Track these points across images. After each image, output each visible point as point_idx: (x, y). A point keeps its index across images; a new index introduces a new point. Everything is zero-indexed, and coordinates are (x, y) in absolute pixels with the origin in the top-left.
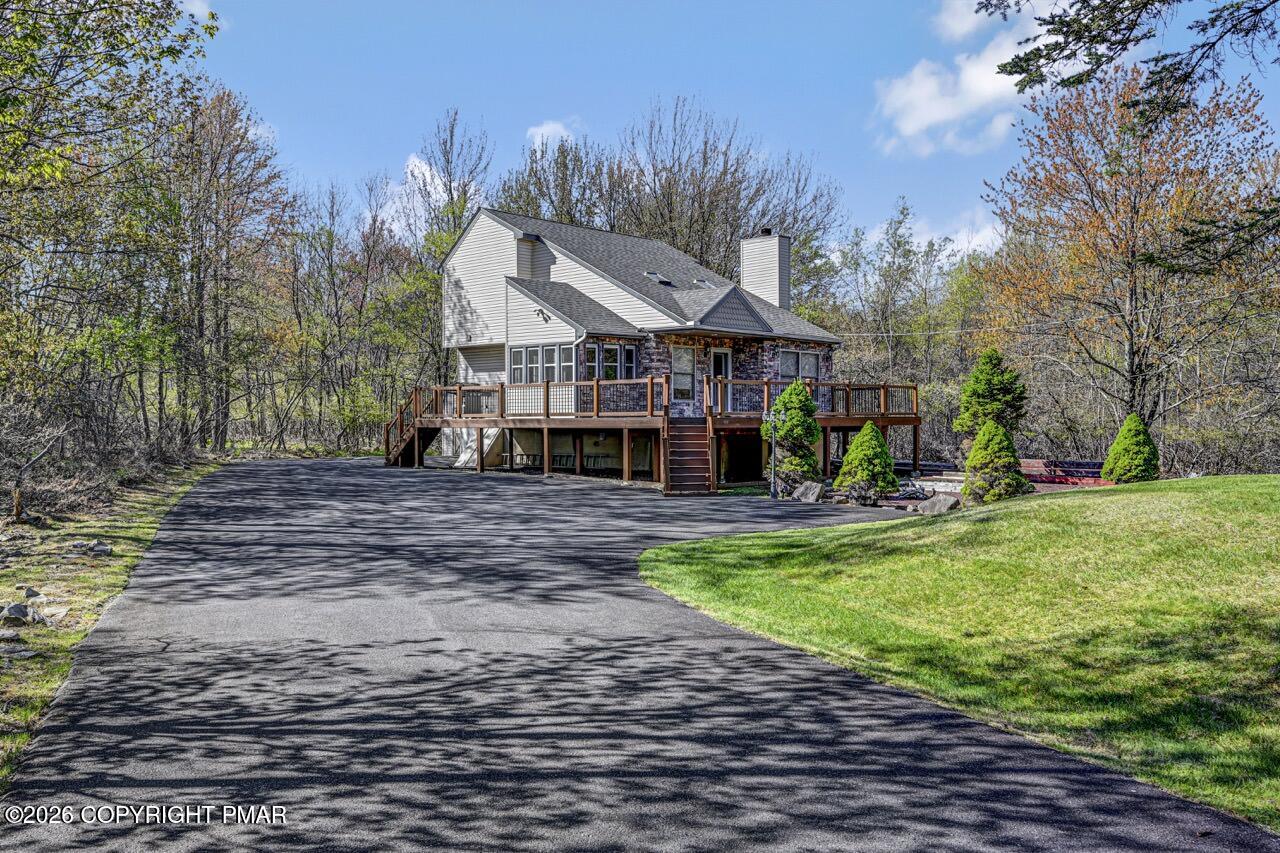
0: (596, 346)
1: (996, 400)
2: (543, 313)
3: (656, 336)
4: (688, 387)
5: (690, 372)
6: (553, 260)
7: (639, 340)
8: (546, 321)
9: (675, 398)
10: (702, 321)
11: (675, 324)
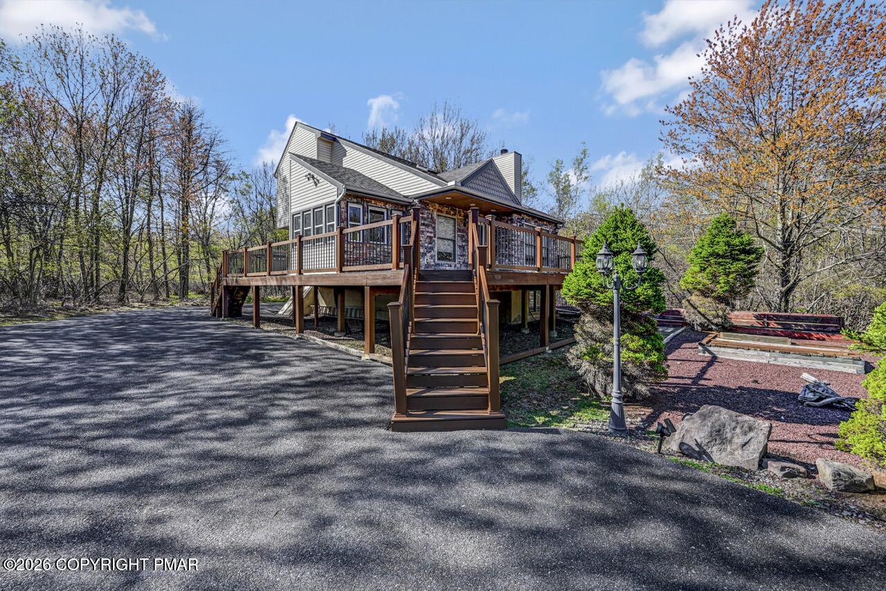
0: (361, 207)
1: (738, 260)
2: (313, 177)
3: (420, 202)
4: (450, 250)
5: (451, 237)
6: (344, 153)
7: (406, 206)
8: (316, 185)
9: (439, 259)
10: (463, 183)
11: (438, 187)
